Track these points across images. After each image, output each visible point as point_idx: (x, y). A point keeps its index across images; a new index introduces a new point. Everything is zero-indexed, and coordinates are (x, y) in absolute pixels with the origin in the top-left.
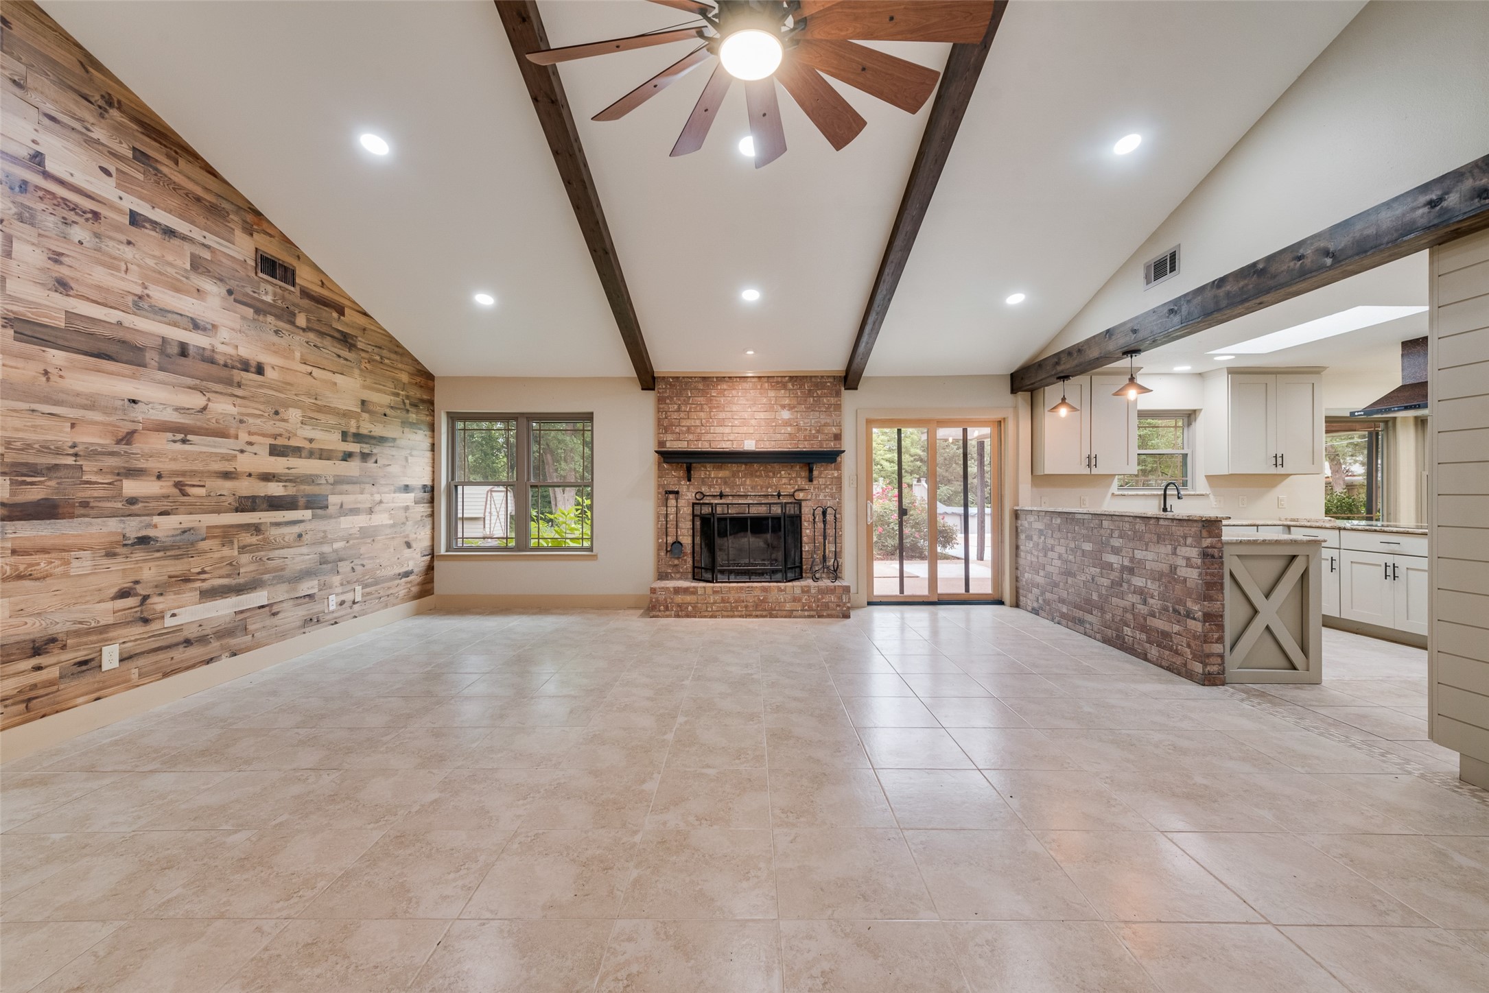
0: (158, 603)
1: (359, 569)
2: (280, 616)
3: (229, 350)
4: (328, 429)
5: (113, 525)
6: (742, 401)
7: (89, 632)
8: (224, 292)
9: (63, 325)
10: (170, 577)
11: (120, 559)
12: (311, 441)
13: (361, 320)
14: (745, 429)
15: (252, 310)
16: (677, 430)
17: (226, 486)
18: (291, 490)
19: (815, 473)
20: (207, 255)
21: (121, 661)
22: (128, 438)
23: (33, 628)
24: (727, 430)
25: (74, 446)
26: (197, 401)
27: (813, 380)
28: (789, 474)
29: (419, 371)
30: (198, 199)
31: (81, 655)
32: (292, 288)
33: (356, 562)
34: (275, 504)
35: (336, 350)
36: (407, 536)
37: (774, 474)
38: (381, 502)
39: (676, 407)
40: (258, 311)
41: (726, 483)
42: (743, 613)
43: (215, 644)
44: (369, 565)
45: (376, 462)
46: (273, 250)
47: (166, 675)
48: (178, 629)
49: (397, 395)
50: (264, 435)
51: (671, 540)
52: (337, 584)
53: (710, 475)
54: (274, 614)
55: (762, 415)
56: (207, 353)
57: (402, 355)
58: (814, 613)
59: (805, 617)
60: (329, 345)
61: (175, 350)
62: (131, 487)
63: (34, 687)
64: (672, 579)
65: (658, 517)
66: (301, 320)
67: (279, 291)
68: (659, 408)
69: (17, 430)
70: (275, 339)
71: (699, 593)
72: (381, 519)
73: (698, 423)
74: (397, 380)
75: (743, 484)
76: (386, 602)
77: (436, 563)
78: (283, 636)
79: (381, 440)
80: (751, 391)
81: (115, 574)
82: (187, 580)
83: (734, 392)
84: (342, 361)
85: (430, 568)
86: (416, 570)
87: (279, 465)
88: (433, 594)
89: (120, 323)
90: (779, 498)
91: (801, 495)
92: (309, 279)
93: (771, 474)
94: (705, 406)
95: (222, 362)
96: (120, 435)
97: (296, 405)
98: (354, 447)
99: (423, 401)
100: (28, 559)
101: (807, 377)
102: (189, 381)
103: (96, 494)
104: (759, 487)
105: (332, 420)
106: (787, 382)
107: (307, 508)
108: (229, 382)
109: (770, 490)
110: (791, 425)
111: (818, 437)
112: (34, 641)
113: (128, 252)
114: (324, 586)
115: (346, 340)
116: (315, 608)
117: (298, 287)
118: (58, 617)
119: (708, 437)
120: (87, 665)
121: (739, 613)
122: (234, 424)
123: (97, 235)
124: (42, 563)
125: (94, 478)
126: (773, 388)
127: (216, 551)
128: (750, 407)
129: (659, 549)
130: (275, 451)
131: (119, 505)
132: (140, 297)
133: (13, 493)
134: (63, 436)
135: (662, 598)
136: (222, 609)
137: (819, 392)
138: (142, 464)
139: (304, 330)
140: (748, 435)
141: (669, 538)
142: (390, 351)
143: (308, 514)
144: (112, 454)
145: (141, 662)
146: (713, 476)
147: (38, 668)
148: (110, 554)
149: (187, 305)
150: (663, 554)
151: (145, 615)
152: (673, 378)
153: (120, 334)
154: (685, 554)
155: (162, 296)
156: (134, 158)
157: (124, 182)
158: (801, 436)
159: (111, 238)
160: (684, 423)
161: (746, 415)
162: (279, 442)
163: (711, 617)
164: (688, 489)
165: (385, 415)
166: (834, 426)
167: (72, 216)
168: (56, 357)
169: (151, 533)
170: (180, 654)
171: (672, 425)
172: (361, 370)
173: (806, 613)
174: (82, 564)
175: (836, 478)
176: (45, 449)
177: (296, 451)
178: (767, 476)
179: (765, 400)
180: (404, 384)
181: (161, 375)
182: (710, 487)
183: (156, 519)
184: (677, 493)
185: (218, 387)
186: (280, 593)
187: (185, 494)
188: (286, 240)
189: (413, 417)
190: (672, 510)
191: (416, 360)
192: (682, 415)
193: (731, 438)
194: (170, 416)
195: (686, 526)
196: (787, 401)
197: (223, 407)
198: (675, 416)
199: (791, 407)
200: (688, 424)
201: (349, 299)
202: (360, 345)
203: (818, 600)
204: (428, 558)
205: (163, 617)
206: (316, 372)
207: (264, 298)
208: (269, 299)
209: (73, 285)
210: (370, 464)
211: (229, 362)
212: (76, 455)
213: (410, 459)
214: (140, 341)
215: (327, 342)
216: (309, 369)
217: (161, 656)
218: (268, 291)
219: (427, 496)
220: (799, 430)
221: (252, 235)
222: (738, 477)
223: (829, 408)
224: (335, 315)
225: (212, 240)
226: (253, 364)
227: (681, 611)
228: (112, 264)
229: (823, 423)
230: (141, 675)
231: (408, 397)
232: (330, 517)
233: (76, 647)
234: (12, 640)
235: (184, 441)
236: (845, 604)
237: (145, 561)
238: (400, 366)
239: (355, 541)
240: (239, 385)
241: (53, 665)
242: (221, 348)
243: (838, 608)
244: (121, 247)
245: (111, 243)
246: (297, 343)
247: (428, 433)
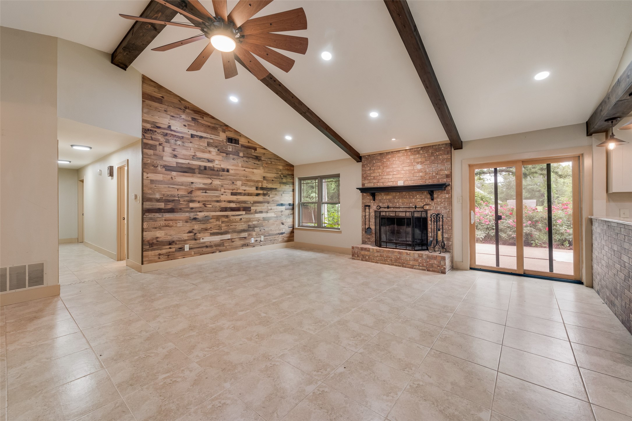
0: (199, 235)
1: (263, 230)
2: (235, 242)
3: (219, 166)
4: (251, 186)
5: (187, 214)
6: (398, 162)
7: (182, 241)
8: (217, 150)
9: (175, 166)
10: (202, 229)
11: (189, 223)
12: (245, 190)
13: (263, 151)
14: (399, 176)
15: (225, 154)
16: (369, 179)
17: (218, 204)
18: (238, 205)
19: (435, 196)
20: (212, 141)
21: (189, 249)
22: (191, 192)
23: (169, 238)
24: (391, 177)
25: (178, 195)
26: (209, 181)
27: (434, 147)
28: (421, 197)
29: (287, 164)
30: (209, 126)
31: (180, 246)
32: (238, 145)
33: (261, 228)
34: (233, 209)
35: (254, 162)
36: (282, 221)
37: (413, 197)
38: (271, 209)
39: (369, 168)
40: (227, 154)
41: (390, 202)
42: (390, 263)
43: (215, 248)
44: (266, 229)
45: (269, 196)
46: (231, 135)
47: (201, 255)
48: (204, 243)
49: (278, 173)
50: (229, 190)
51: (367, 227)
52: (254, 234)
53: (383, 198)
54: (233, 242)
55: (407, 168)
56: (212, 168)
57: (279, 160)
58: (425, 268)
59: (420, 269)
60: (251, 161)
61: (203, 168)
62: (192, 205)
63: (169, 252)
64: (368, 244)
65: (362, 217)
66: (241, 154)
67: (234, 147)
68: (362, 169)
69: (165, 192)
70: (233, 161)
71: (371, 251)
72: (271, 215)
73: (378, 174)
74: (278, 169)
75: (398, 202)
76: (273, 242)
77: (295, 231)
78: (236, 248)
79: (271, 189)
80: (402, 157)
81: (188, 227)
82: (206, 230)
83: (394, 159)
84: (256, 165)
85: (292, 232)
86: (286, 232)
87: (234, 198)
88: (294, 241)
89: (189, 163)
90: (416, 209)
91: (427, 207)
92: (244, 141)
93: (412, 197)
94: (381, 167)
95: (216, 170)
96: (189, 192)
97: (239, 180)
98: (261, 192)
99: (289, 175)
100: (168, 222)
101: (430, 146)
102: (207, 176)
103: (183, 207)
104: (406, 203)
105: (252, 184)
106: (420, 150)
107: (243, 211)
108: (218, 175)
109: (411, 205)
110: (422, 172)
111: (437, 177)
112: (169, 241)
113: (190, 145)
114: (249, 235)
115: (257, 158)
116: (247, 241)
117: (240, 145)
118: (174, 236)
119: (383, 180)
120: (181, 249)
121: (388, 263)
122: (220, 187)
123: (183, 142)
124: (171, 223)
125: (182, 203)
126: (413, 154)
127: (216, 223)
128: (401, 165)
129: (362, 231)
130: (233, 194)
131: (189, 209)
132: (194, 156)
133: (165, 206)
134: (176, 193)
135: (356, 251)
136: (217, 239)
137: (437, 153)
138: (194, 199)
139: (242, 157)
140: (400, 179)
141: (366, 226)
142: (275, 159)
143: (244, 213)
144: (187, 197)
145: (195, 250)
146: (384, 198)
147: (170, 248)
148: (187, 222)
149: (206, 156)
150: (364, 232)
151: (195, 238)
152: (367, 156)
153: (189, 166)
154: (373, 234)
155: (200, 155)
156: (192, 120)
157: (189, 127)
158: (427, 177)
159: (187, 142)
160: (372, 175)
161: (399, 169)
162: (234, 191)
163: (376, 262)
164: (374, 204)
165: (273, 180)
166: (446, 170)
167: (177, 139)
168: (174, 173)
169: (197, 217)
170: (205, 250)
171: (367, 176)
172: (263, 167)
173: (421, 268)
174: (180, 224)
175: (447, 198)
176: (172, 196)
177: (240, 194)
178: (410, 198)
179: (408, 161)
180: (281, 170)
181: (199, 175)
182: (383, 203)
183: (198, 213)
184: (369, 206)
185: (215, 177)
186: (235, 236)
187: (206, 207)
188: (236, 132)
189: (284, 180)
190: (367, 214)
191: (286, 161)
192: (371, 171)
193: (392, 180)
194: (202, 186)
195: (373, 221)
196: (420, 160)
197: (217, 182)
198: (369, 172)
199: (422, 163)
200: (374, 175)
201: (259, 145)
202: (262, 159)
203: (427, 262)
204: (292, 228)
205: (200, 239)
206: (246, 169)
207: (229, 150)
208: (230, 150)
209: (177, 155)
210: (267, 197)
211: (218, 170)
212: (178, 197)
213: (283, 195)
214: (194, 167)
215: (250, 160)
216: (244, 169)
217: (200, 249)
218: (230, 148)
219: (291, 207)
220: (426, 174)
221: (225, 132)
222: (396, 199)
223: (443, 161)
224: (253, 151)
225: (213, 137)
226: (226, 169)
227: (364, 258)
228: (187, 148)
229: (439, 169)
230: (194, 254)
231: (282, 174)
232: (252, 214)
233: (179, 244)
234: (165, 241)
235: (206, 192)
236: (442, 266)
237: (195, 224)
238: (279, 164)
239: (261, 222)
240: (221, 176)
241: (174, 248)
242: (216, 166)
243: (438, 268)
244: (189, 144)
245: (186, 143)
246: (240, 162)
247: (291, 186)
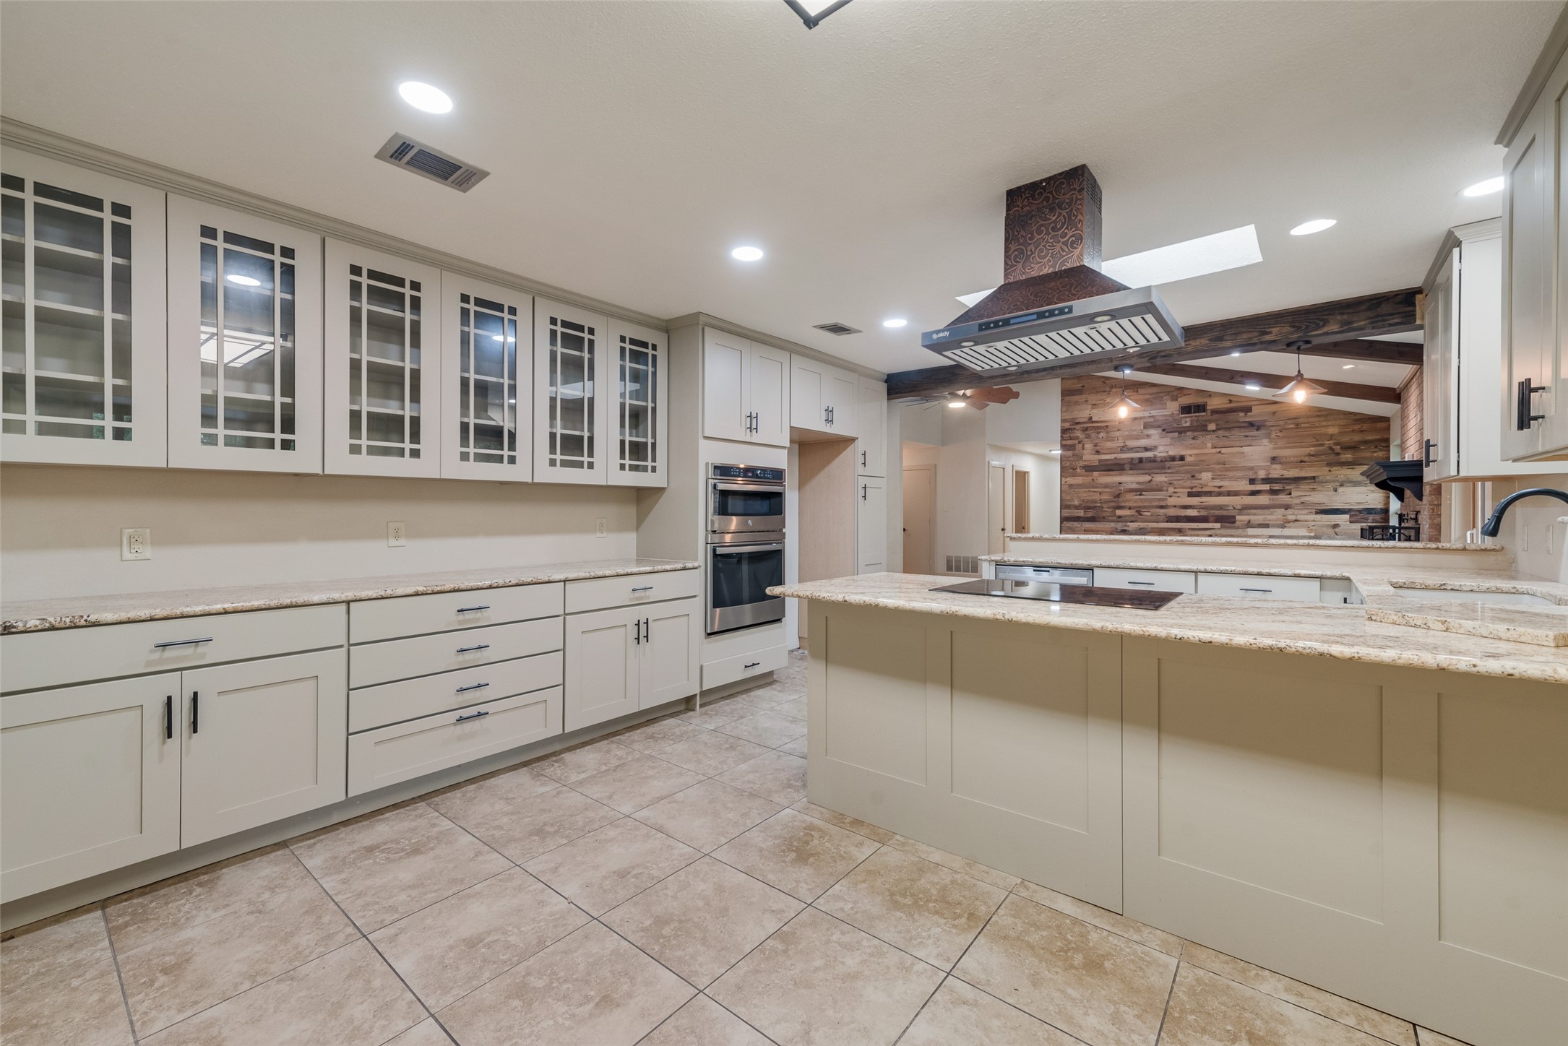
3: (1165, 454)
4: (1237, 479)
5: (1113, 525)
8: (1160, 431)
9: (1097, 464)
12: (1220, 487)
13: (1271, 408)
15: (1177, 434)
17: (1162, 511)
18: (1203, 513)
22: (1118, 496)
25: (1101, 500)
26: (1148, 478)
29: (1357, 420)
32: (1204, 413)
34: (1191, 519)
35: (1244, 434)
38: (1296, 520)
40: (1180, 433)
45: (1290, 494)
46: (1193, 400)
49: (1322, 445)
50: (1184, 488)
56: (1153, 459)
57: (1328, 417)
60: (1237, 433)
61: (1136, 461)
62: (1119, 513)
66: (1212, 427)
67: (1195, 418)
69: (1086, 497)
70: (1193, 442)
74: (1321, 435)
79: (1298, 480)
84: (1250, 438)
87: (1195, 501)
89: (1115, 458)
92: (1218, 403)
95: (1159, 461)
96: (1116, 495)
97: (1207, 470)
98: (1264, 487)
99: (1364, 443)
102: (1143, 471)
105: (1239, 474)
107: (1218, 522)
108: (1164, 468)
115: (1254, 425)
117: (1209, 411)
122: (1166, 485)
123: (1108, 433)
130: (1190, 495)
131: (1115, 519)
132: (1123, 447)
133: (1085, 514)
134: (1097, 497)
138: (1123, 504)
139: (1213, 431)
142: (1311, 418)
143: (1218, 525)
149: (1144, 442)
153: (1116, 462)
155: (1132, 443)
162: (1194, 490)
168: (1096, 474)
169: (1126, 528)
172: (1270, 438)
176: (1093, 502)
177: (1209, 494)
180: (1332, 435)
181: (1131, 472)
183: (1129, 524)
185: (1157, 471)
187: (1141, 515)
188: (1200, 392)
189: (1346, 457)
191: (1352, 415)
194: (1134, 486)
197: (1160, 478)
201: (1261, 401)
202: (1268, 424)
206: (1223, 450)
207: (1184, 425)
208: (1188, 424)
209: (1101, 451)
210: (1283, 496)
211: (1164, 459)
212: (1101, 503)
213: (1339, 489)
214: (1122, 462)
215: (1236, 431)
216: (1218, 450)
218: (1187, 421)
219: (1375, 516)
221: (1177, 400)
224: (1242, 414)
226: (1178, 457)
228: (1113, 439)
231: (1337, 444)
232: (1238, 528)
235: (1140, 495)
238: (1325, 424)
240: (1169, 468)
242: (1159, 455)
245: (1113, 433)
246: (1208, 439)
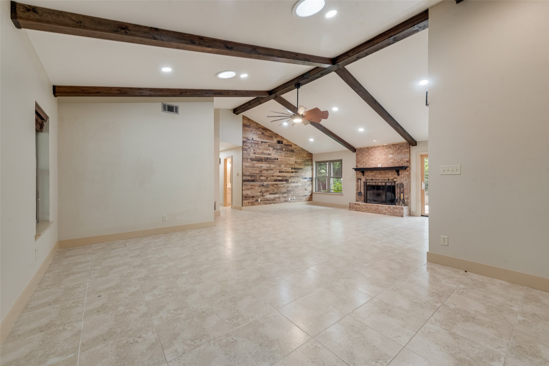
0: (264, 194)
2: (281, 199)
3: (273, 157)
4: (289, 167)
5: (259, 183)
6: (378, 153)
7: (257, 196)
8: (272, 148)
9: (255, 158)
10: (266, 190)
11: (260, 188)
12: (286, 170)
14: (379, 161)
15: (276, 150)
16: (361, 162)
17: (273, 178)
18: (282, 178)
19: (400, 173)
20: (270, 144)
21: (260, 201)
22: (261, 171)
24: (374, 162)
26: (269, 165)
27: (400, 144)
28: (392, 173)
29: (309, 153)
30: (269, 136)
31: (256, 199)
32: (282, 145)
33: (294, 192)
34: (280, 181)
35: (290, 153)
36: (306, 188)
37: (387, 173)
38: (299, 181)
39: (360, 156)
41: (373, 176)
42: (372, 212)
43: (271, 201)
44: (297, 193)
45: (299, 173)
46: (280, 139)
47: (266, 204)
48: (267, 198)
49: (303, 159)
50: (278, 170)
51: (359, 191)
52: (290, 195)
53: (369, 174)
54: (280, 199)
55: (384, 157)
56: (270, 158)
57: (305, 151)
58: (392, 214)
59: (389, 215)
61: (266, 159)
62: (261, 178)
63: (252, 202)
64: (359, 202)
65: (356, 185)
66: (284, 149)
68: (356, 157)
70: (280, 154)
71: (361, 205)
72: (299, 184)
73: (366, 160)
74: (303, 156)
75: (378, 177)
76: (301, 200)
77: (313, 194)
78: (281, 202)
79: (300, 169)
80: (381, 150)
81: (260, 189)
82: (268, 191)
83: (376, 151)
84: (291, 155)
85: (311, 195)
86: (308, 195)
87: (280, 174)
88: (312, 201)
89: (260, 156)
90: (389, 180)
91: (395, 180)
92: (286, 142)
93: (386, 174)
94: (368, 156)
95: (272, 159)
97: (283, 164)
98: (294, 170)
99: (310, 160)
101: (397, 144)
102: (268, 163)
103: (258, 179)
104: (383, 177)
105: (289, 166)
106: (391, 146)
107: (285, 181)
108: (273, 162)
109: (386, 178)
110: (392, 159)
111: (401, 162)
113: (261, 147)
114: (288, 195)
115: (292, 151)
116: (287, 199)
117: (284, 144)
118: (254, 194)
119: (368, 164)
120: (257, 200)
122: (274, 168)
123: (258, 146)
124: (253, 187)
125: (258, 177)
126: (387, 148)
127: (272, 188)
128: (380, 155)
129: (356, 194)
130: (280, 172)
131: (260, 180)
132: (262, 152)
133: (251, 179)
134: (255, 172)
135: (352, 205)
136: (272, 196)
137: (402, 148)
138: (263, 175)
139: (284, 151)
140: (379, 163)
141: (358, 191)
142: (302, 151)
143: (285, 182)
144: (260, 174)
145: (263, 202)
146: (370, 174)
147: (253, 199)
149: (268, 152)
150: (357, 195)
152: (360, 149)
153: (260, 158)
154: (363, 195)
155: (265, 152)
156: (262, 134)
157: (261, 138)
158: (396, 162)
160: (362, 160)
161: (379, 157)
162: (280, 170)
163: (364, 212)
164: (363, 178)
165: (301, 164)
166: (406, 158)
167: (256, 144)
168: (254, 162)
169: (264, 184)
170: (267, 202)
171: (359, 161)
172: (295, 156)
174: (256, 188)
175: (407, 174)
176: (253, 173)
177: (283, 172)
178: (385, 174)
179: (384, 152)
180: (305, 157)
181: (265, 162)
182: (369, 177)
183: (264, 182)
184: (360, 179)
185: (271, 163)
186: (281, 195)
187: (267, 179)
188: (282, 137)
189: (307, 163)
190: (359, 184)
191: (308, 151)
192: (362, 158)
193: (375, 164)
194: (266, 168)
195: (362, 188)
196: (391, 152)
197: (272, 166)
198: (360, 159)
199: (392, 154)
200: (363, 161)
201: (293, 143)
202: (295, 151)
203: (393, 211)
204: (311, 193)
205: (265, 196)
206: (287, 158)
209: (256, 153)
210: (297, 174)
212: (256, 174)
213: (306, 172)
214: (262, 158)
216: (285, 158)
217: (265, 201)
218: (279, 146)
219: (311, 180)
220: (395, 160)
221: (276, 138)
222: (377, 175)
223: (405, 153)
224: (290, 147)
225: (271, 141)
226: (276, 158)
227: (356, 209)
228: (259, 149)
229: (403, 157)
231: (306, 159)
232: (289, 183)
234: (251, 196)
235: (267, 171)
236: (402, 213)
237: (263, 188)
238: (304, 154)
239: (294, 188)
240: (275, 162)
246: (283, 154)
247: (311, 166)
